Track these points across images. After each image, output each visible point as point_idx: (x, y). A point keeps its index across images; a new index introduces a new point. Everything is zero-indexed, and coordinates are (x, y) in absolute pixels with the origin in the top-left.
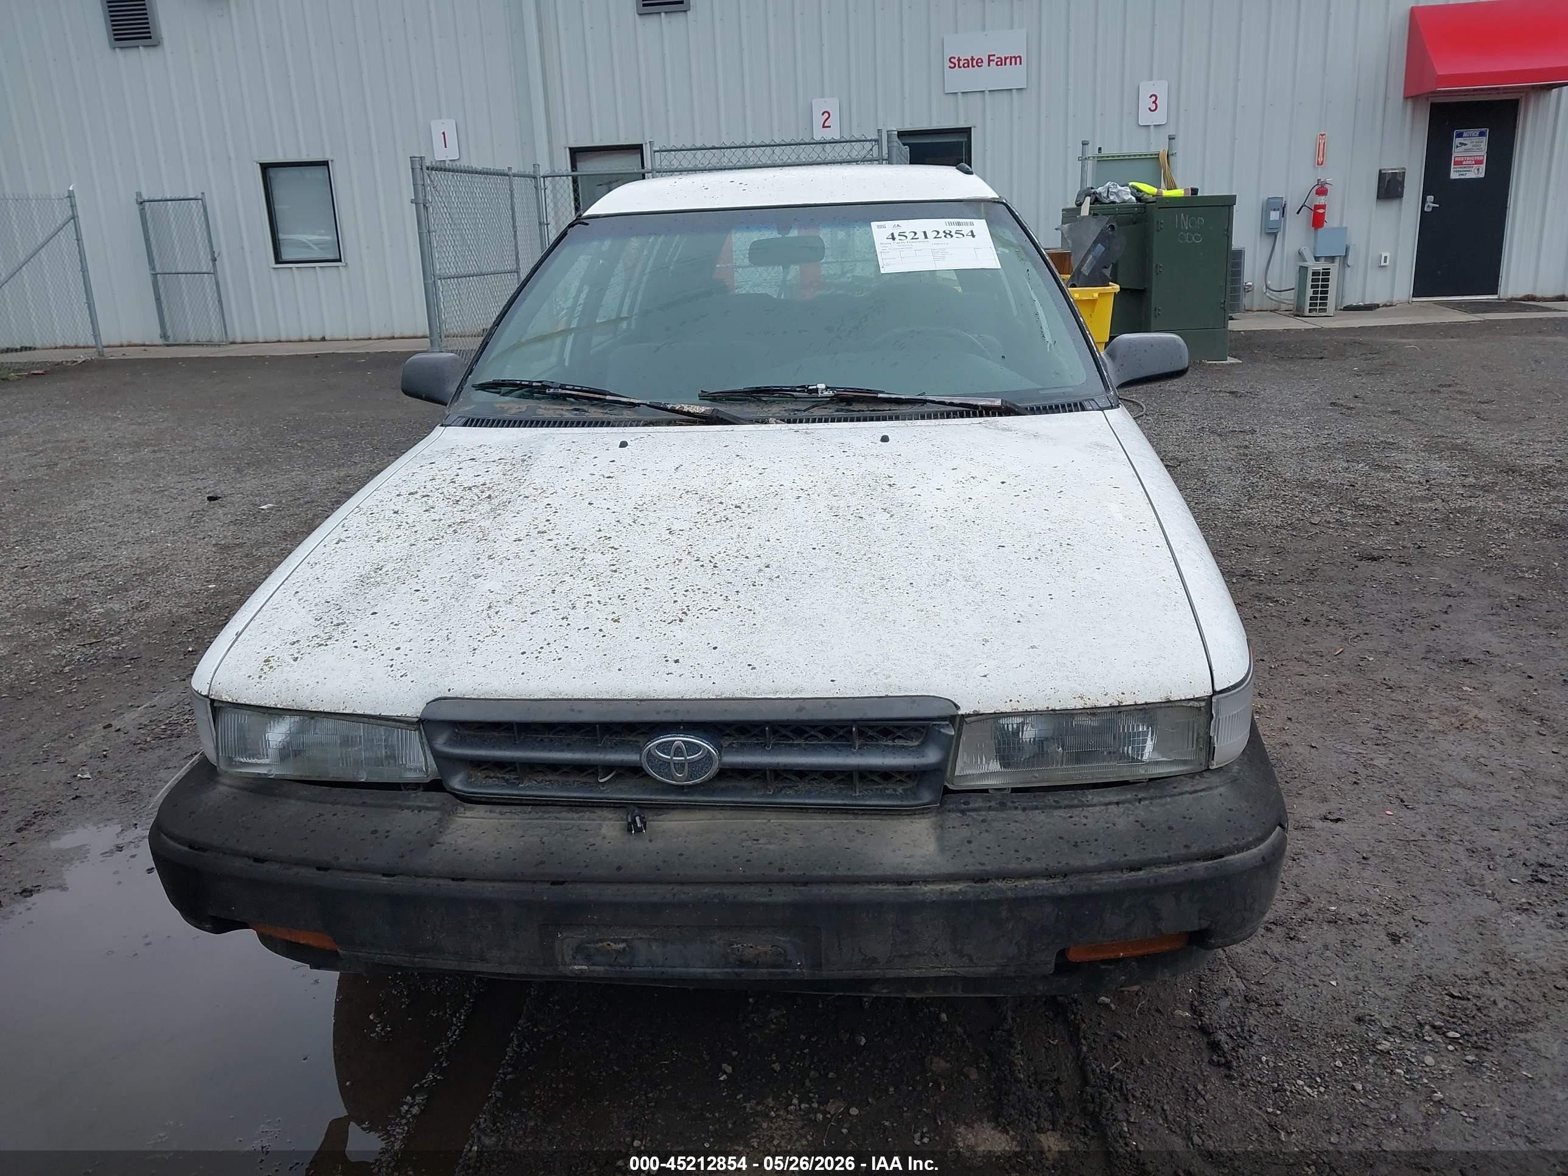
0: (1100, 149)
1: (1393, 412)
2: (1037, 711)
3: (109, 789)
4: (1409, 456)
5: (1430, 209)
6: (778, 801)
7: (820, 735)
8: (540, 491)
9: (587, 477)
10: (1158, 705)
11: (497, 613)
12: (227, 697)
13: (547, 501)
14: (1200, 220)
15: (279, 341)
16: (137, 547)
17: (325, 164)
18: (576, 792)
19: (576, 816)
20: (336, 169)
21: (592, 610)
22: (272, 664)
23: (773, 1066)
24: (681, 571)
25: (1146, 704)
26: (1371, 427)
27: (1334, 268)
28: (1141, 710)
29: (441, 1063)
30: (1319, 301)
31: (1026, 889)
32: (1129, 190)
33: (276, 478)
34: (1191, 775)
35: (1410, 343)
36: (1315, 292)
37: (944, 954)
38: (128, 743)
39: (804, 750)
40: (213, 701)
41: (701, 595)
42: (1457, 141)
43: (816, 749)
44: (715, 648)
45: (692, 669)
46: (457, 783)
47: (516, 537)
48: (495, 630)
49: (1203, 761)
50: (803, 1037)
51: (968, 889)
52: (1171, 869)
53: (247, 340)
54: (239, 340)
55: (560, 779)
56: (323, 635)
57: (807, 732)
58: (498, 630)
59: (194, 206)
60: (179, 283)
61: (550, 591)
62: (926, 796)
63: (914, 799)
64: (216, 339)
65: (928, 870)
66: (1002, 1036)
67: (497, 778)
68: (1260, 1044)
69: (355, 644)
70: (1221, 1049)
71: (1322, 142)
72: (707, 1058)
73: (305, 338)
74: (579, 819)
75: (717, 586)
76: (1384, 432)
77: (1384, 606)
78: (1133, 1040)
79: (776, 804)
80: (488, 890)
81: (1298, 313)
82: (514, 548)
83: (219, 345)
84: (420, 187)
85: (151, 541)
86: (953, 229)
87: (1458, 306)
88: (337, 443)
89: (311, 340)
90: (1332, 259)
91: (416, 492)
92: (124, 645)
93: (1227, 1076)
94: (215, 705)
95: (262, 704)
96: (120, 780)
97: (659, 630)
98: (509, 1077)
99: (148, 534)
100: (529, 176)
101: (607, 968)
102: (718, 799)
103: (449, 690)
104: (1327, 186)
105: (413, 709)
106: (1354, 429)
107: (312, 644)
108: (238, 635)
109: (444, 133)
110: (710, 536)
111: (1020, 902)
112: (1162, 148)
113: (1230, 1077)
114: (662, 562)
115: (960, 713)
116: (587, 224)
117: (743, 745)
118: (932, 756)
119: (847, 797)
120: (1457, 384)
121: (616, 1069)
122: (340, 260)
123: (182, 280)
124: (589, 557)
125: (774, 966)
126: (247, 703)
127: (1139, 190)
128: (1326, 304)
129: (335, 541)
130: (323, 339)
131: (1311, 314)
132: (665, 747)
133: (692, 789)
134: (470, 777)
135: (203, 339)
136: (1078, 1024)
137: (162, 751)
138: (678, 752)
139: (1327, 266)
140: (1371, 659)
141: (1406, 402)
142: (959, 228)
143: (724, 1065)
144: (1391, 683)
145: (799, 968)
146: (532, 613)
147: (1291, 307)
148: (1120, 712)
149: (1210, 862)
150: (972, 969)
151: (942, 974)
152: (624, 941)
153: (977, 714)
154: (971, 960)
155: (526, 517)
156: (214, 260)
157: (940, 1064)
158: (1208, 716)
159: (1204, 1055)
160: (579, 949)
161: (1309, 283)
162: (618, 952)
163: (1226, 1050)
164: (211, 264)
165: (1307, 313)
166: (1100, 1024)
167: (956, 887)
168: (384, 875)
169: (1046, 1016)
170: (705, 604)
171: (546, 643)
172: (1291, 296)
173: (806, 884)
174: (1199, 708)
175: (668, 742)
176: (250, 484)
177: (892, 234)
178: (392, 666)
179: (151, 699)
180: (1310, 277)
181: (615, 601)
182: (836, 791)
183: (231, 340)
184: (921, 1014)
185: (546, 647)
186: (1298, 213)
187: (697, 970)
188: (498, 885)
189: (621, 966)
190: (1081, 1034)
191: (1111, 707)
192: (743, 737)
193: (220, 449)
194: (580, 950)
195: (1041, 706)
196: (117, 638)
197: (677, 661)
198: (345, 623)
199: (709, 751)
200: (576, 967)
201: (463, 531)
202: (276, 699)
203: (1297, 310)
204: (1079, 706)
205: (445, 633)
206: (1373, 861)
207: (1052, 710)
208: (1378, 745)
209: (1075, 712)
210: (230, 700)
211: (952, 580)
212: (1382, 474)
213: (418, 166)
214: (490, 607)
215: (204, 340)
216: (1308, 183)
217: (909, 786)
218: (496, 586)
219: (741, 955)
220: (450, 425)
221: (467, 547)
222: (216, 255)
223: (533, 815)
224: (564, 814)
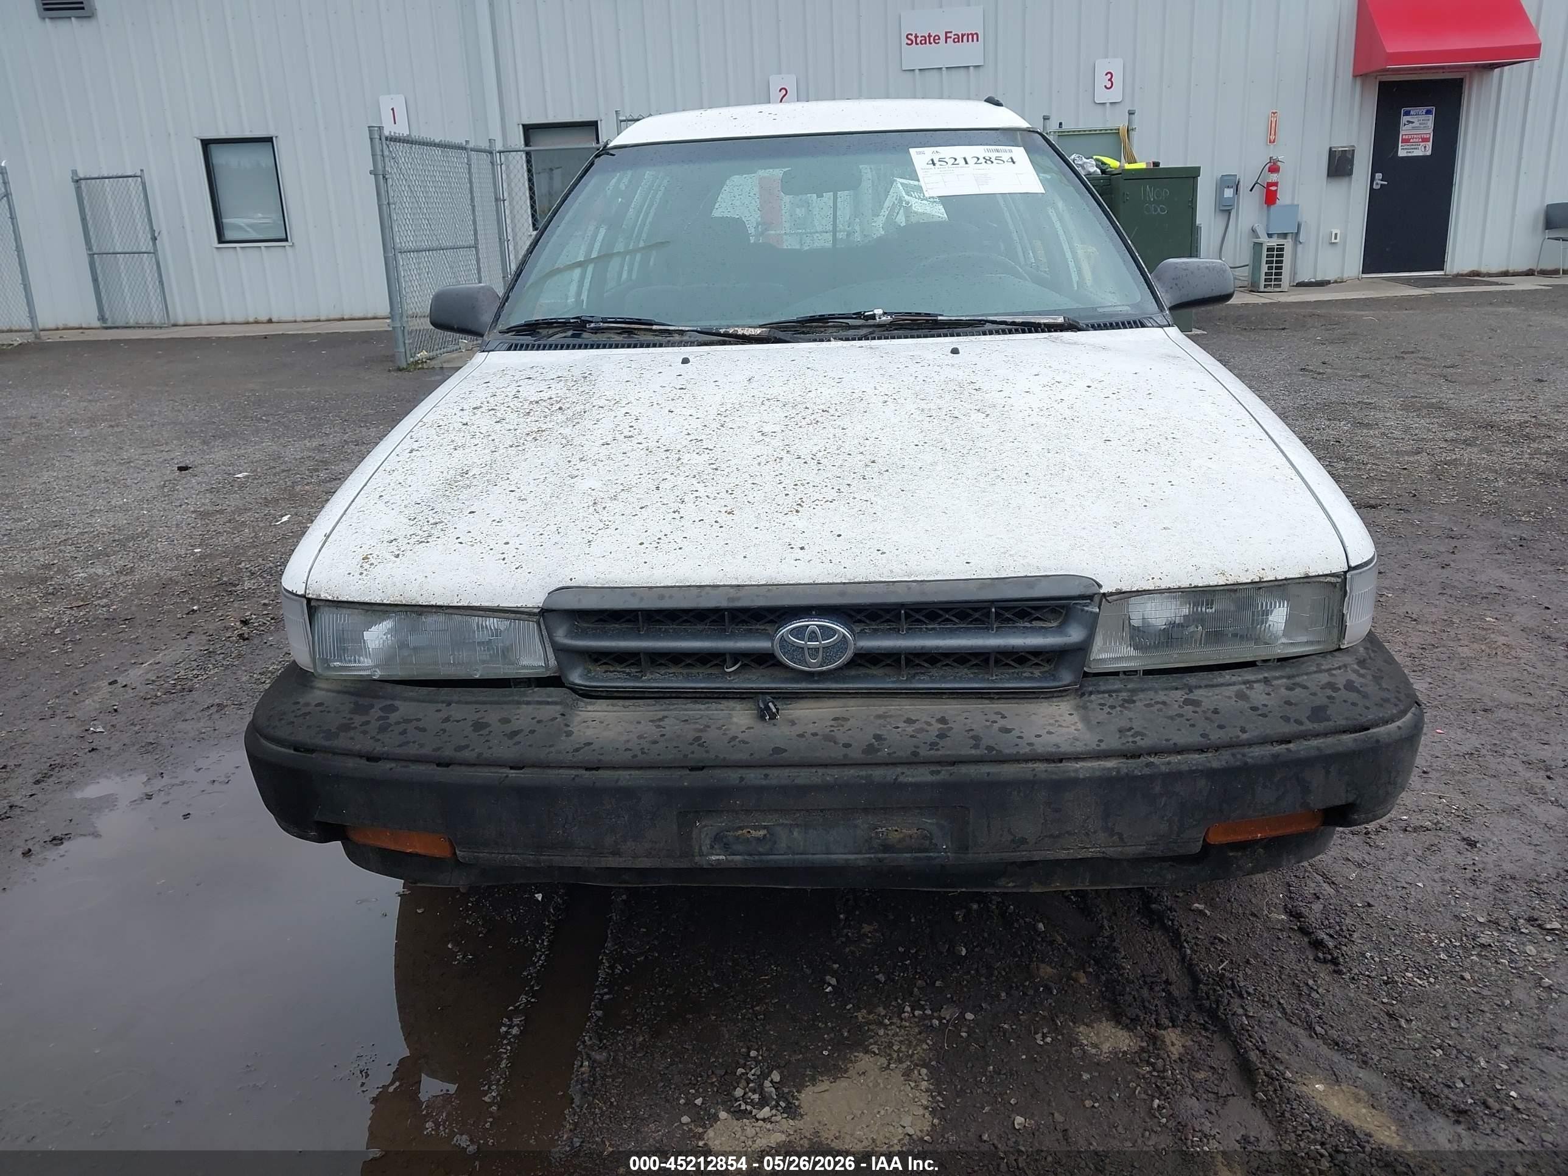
0: (1061, 124)
1: (1363, 377)
2: (1179, 588)
3: (127, 741)
4: (1388, 415)
5: (1379, 187)
6: (913, 686)
7: (954, 619)
8: (613, 402)
9: (658, 389)
10: (1297, 581)
11: (604, 508)
12: (327, 595)
13: (624, 411)
14: (1166, 193)
15: (223, 324)
16: (111, 515)
17: (269, 140)
18: (701, 683)
19: (702, 707)
20: (280, 145)
21: (702, 504)
22: (372, 560)
23: (877, 977)
24: (785, 468)
25: (1286, 579)
26: (1344, 389)
27: (1288, 244)
28: (1280, 586)
29: (533, 986)
30: (1273, 277)
31: (1179, 763)
32: (1094, 163)
33: (245, 449)
34: (1323, 654)
35: (1368, 315)
36: (1270, 268)
37: (1095, 832)
38: (137, 698)
39: (941, 633)
40: (309, 600)
41: (812, 489)
42: (1404, 119)
43: (952, 633)
44: (839, 536)
45: (820, 555)
46: (576, 677)
47: (602, 441)
48: (607, 523)
49: (1335, 640)
50: (901, 949)
51: (1121, 765)
52: (1321, 741)
53: (191, 321)
54: (181, 322)
55: (685, 671)
56: (420, 533)
57: (941, 616)
58: (610, 524)
59: (133, 184)
60: (117, 263)
61: (654, 488)
62: (1066, 677)
63: (1054, 680)
64: (157, 320)
65: (1079, 747)
66: (1104, 942)
67: (619, 672)
68: (1361, 941)
69: (459, 540)
70: (1326, 946)
71: (1274, 120)
72: (808, 971)
73: (251, 320)
74: (707, 709)
75: (826, 480)
76: (1358, 393)
77: (1392, 549)
78: (1234, 941)
79: (910, 689)
80: (625, 777)
81: (1253, 289)
82: (604, 450)
83: (161, 328)
84: (379, 158)
85: (124, 509)
86: (993, 155)
87: (1408, 282)
88: (303, 416)
89: (257, 322)
90: (1284, 236)
91: (481, 407)
92: (115, 607)
93: (1335, 971)
94: (313, 603)
95: (367, 600)
96: (137, 733)
97: (778, 520)
98: (606, 997)
99: (121, 503)
100: (485, 151)
101: (746, 857)
102: (851, 686)
103: (571, 579)
104: (1279, 163)
105: (535, 599)
106: (1328, 392)
107: (412, 541)
108: (327, 536)
109: (393, 109)
110: (805, 436)
111: (1175, 776)
112: (1122, 124)
113: (1339, 972)
114: (763, 460)
115: (1102, 591)
116: (614, 155)
117: (875, 630)
118: (1074, 635)
119: (983, 680)
120: (1419, 351)
121: (716, 985)
122: (286, 240)
123: (121, 260)
124: (685, 458)
125: (920, 851)
126: (350, 599)
127: (1103, 163)
128: (1280, 280)
129: (408, 450)
130: (270, 321)
131: (1266, 290)
132: (799, 632)
133: (822, 676)
134: (589, 672)
135: (143, 320)
136: (1177, 930)
137: (175, 705)
138: (813, 636)
139: (1281, 241)
140: (1390, 595)
141: (1373, 367)
142: (998, 154)
143: (828, 978)
144: (1414, 616)
145: (944, 852)
146: (641, 508)
147: (1246, 284)
148: (1260, 588)
149: (1357, 734)
150: (1120, 849)
151: (1090, 855)
152: (765, 827)
153: (1120, 592)
154: (1121, 839)
155: (607, 424)
156: (154, 239)
157: (1046, 971)
158: (1342, 593)
159: (1307, 953)
160: (717, 838)
161: (1264, 259)
162: (758, 839)
163: (1330, 947)
164: (151, 243)
165: (1262, 289)
166: (1198, 929)
167: (1110, 764)
168: (511, 768)
169: (1142, 923)
170: (817, 496)
171: (663, 534)
172: (1245, 273)
173: (953, 763)
174: (1334, 585)
175: (802, 626)
176: (220, 455)
177: (932, 160)
178: (504, 559)
179: (154, 656)
180: (1265, 253)
181: (723, 494)
182: (972, 676)
183: (172, 322)
184: (1016, 925)
185: (663, 537)
186: (1251, 190)
187: (839, 857)
188: (636, 773)
189: (761, 854)
190: (1183, 938)
191: (1252, 583)
192: (873, 623)
193: (181, 423)
194: (720, 840)
195: (1185, 584)
196: (105, 600)
197: (802, 548)
198: (442, 522)
199: (844, 636)
200: (713, 858)
201: (543, 438)
202: (381, 595)
203: (1252, 286)
204: (1221, 583)
205: (554, 528)
206: (1433, 775)
207: (1195, 587)
208: (1414, 671)
209: (1218, 588)
210: (330, 598)
211: (1067, 469)
212: (1365, 431)
213: (377, 136)
214: (595, 503)
215: (145, 322)
216: (1261, 160)
217: (1046, 669)
218: (597, 485)
219: (885, 839)
220: (493, 351)
221: (553, 453)
222: (156, 235)
223: (657, 707)
224: (690, 706)
